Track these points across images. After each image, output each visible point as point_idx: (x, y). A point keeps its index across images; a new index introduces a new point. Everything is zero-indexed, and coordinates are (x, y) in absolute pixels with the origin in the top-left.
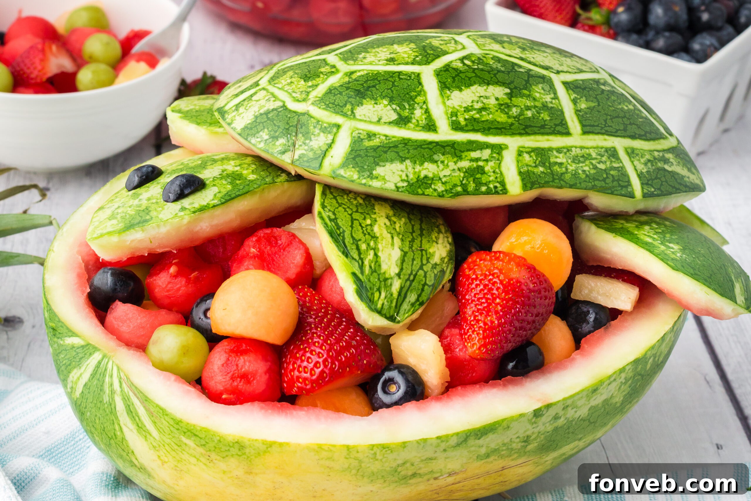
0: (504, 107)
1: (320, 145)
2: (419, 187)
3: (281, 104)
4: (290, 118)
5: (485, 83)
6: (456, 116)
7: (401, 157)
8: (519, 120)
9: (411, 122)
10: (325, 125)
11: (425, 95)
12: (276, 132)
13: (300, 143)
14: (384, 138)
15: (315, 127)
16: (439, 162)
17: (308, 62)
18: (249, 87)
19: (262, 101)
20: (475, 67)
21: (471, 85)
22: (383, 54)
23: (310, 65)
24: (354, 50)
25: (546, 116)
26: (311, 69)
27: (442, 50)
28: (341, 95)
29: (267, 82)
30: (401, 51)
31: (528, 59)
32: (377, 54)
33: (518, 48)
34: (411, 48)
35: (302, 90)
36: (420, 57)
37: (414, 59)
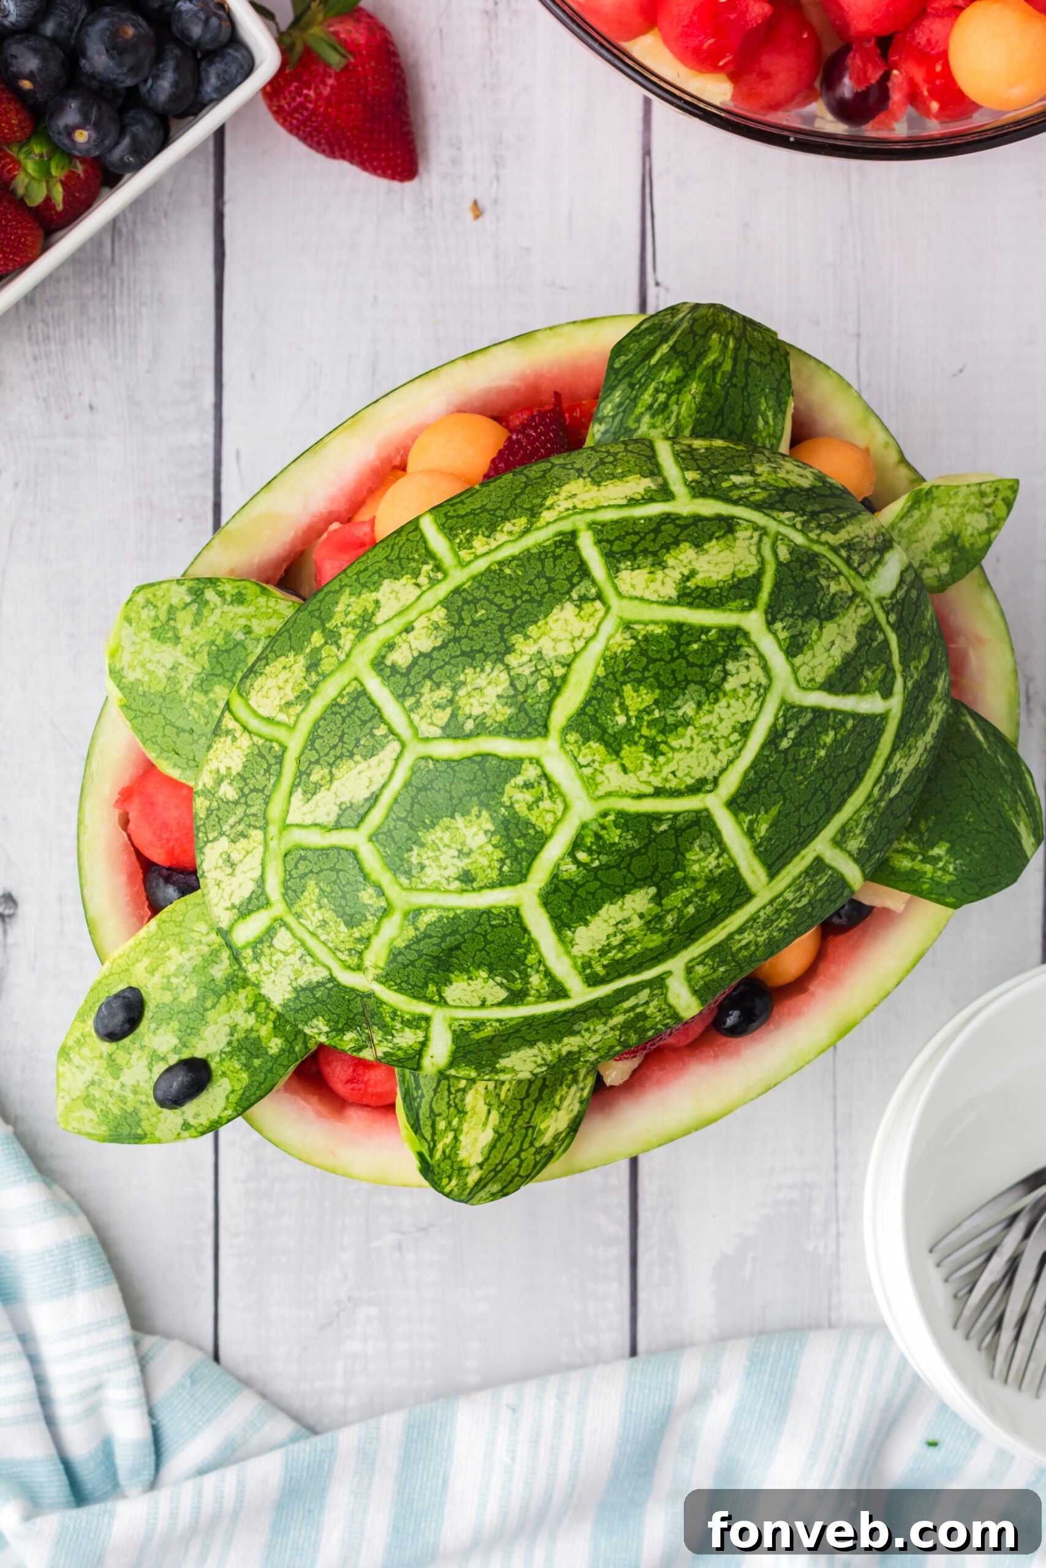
0: (653, 923)
1: (410, 1044)
2: (564, 1066)
3: (326, 974)
4: (349, 1001)
5: (617, 893)
6: (590, 966)
7: (531, 1042)
8: (678, 928)
9: (528, 995)
10: (407, 1017)
11: (537, 950)
12: (337, 1022)
13: (380, 1039)
14: (497, 1024)
15: (393, 1019)
16: (583, 1032)
17: (331, 853)
18: (254, 896)
19: (294, 959)
20: (596, 863)
21: (600, 908)
22: (448, 857)
23: (337, 867)
24: (395, 828)
25: (714, 897)
26: (346, 889)
27: (537, 832)
28: (414, 967)
29: (281, 898)
30: (474, 846)
31: (668, 786)
32: (438, 853)
33: (645, 755)
34: (486, 832)
35: (349, 945)
36: (508, 861)
37: (500, 869)
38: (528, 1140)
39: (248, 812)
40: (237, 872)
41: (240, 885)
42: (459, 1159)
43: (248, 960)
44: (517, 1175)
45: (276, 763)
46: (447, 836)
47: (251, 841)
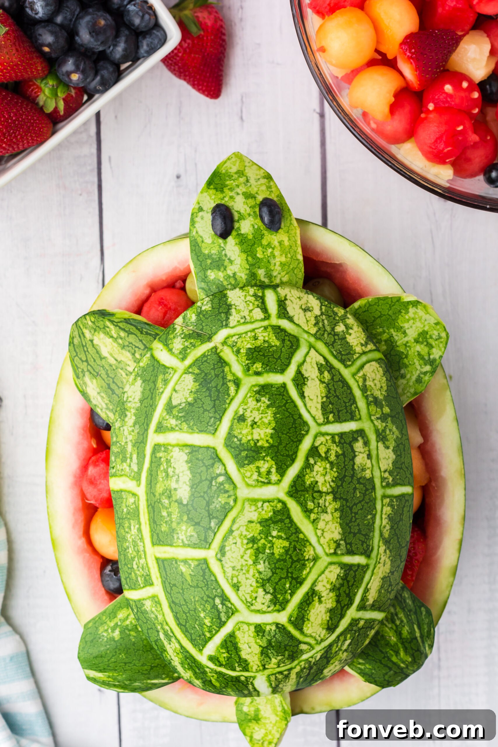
0: (169, 493)
1: (174, 344)
2: (121, 409)
3: (231, 325)
4: (212, 328)
5: (193, 485)
6: (165, 451)
7: (143, 401)
8: (159, 503)
9: (167, 414)
10: (189, 351)
11: (187, 432)
12: (204, 316)
13: (184, 331)
14: (161, 391)
15: (191, 343)
16: (133, 428)
17: (288, 361)
18: (286, 312)
19: (246, 313)
20: (214, 483)
21: (192, 473)
22: (257, 416)
23: (279, 360)
24: (283, 399)
25: (164, 528)
26: (266, 358)
27: (245, 464)
28: (212, 369)
29: (279, 324)
30: (254, 431)
31: (231, 537)
32: (260, 412)
33: (252, 535)
34: (258, 441)
35: (239, 344)
36: (238, 443)
37: (236, 437)
38: (92, 371)
39: (326, 332)
40: (301, 311)
41: (294, 308)
42: (101, 332)
43: (256, 291)
44: (77, 355)
45: (341, 358)
46: (266, 421)
47: (312, 326)
